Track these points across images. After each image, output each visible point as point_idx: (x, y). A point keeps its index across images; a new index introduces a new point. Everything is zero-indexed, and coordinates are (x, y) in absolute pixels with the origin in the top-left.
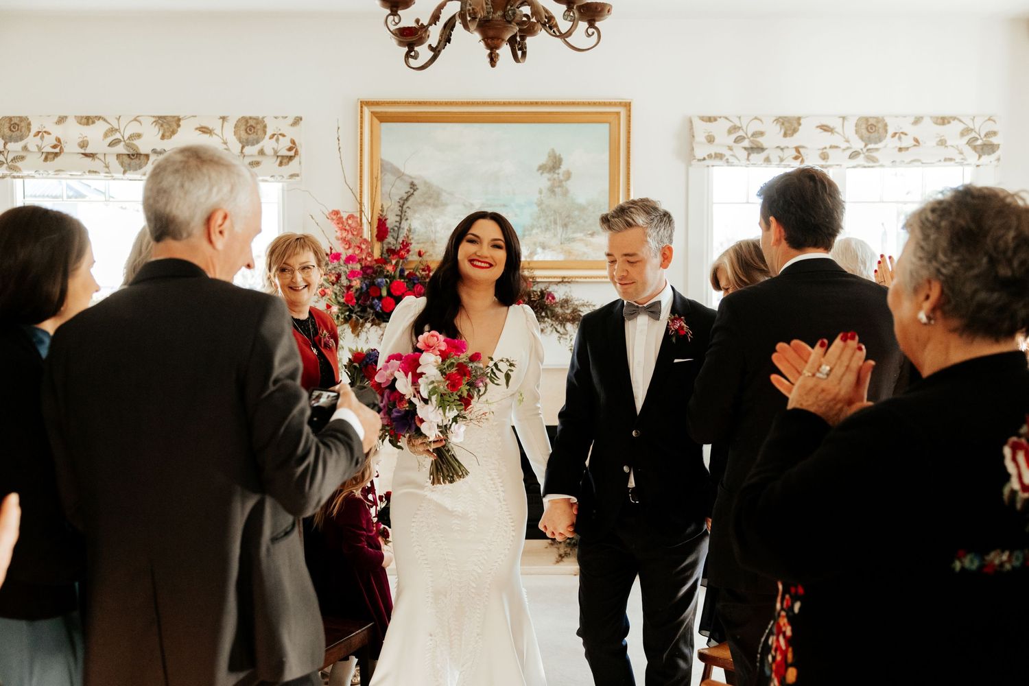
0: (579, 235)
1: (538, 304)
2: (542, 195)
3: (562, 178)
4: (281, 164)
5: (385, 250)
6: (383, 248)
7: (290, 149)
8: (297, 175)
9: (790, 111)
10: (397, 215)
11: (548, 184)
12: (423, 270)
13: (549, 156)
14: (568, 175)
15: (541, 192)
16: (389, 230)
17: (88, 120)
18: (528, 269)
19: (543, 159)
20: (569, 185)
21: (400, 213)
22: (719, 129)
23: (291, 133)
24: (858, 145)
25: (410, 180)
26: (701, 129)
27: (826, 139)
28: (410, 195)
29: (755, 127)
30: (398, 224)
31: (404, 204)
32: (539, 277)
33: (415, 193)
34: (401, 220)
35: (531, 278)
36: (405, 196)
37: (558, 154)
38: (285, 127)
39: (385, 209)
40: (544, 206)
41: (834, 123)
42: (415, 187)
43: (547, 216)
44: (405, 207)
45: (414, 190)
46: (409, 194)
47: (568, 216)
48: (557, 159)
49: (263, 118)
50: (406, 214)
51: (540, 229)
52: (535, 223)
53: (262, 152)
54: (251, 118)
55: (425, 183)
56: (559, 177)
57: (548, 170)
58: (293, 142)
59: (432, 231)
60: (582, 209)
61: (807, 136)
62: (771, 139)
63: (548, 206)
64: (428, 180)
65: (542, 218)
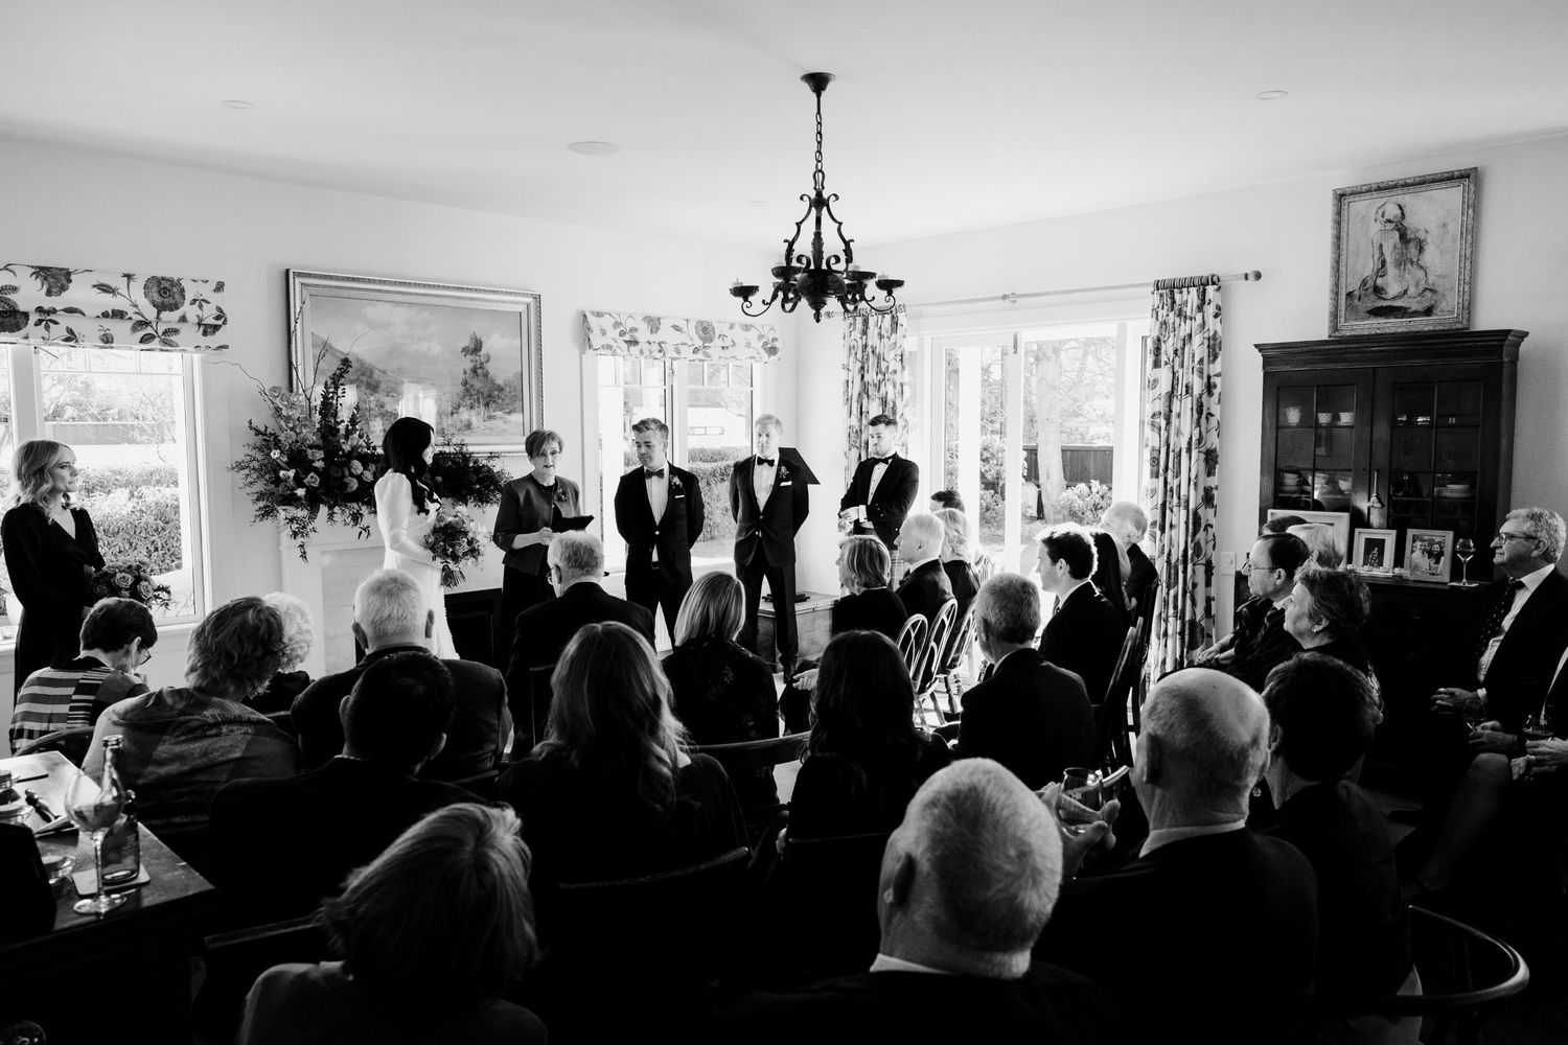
0: (499, 413)
2: (466, 376)
3: (482, 360)
4: (205, 333)
7: (218, 318)
8: (226, 347)
9: (653, 313)
11: (471, 365)
13: (471, 339)
14: (488, 358)
15: (465, 373)
19: (466, 342)
20: (491, 368)
22: (607, 322)
23: (216, 299)
24: (699, 343)
25: (343, 357)
26: (594, 322)
27: (679, 338)
29: (630, 324)
33: (349, 370)
36: (339, 373)
37: (478, 338)
38: (207, 292)
40: (468, 385)
41: (682, 324)
42: (349, 364)
43: (472, 395)
44: (339, 383)
45: (348, 367)
46: (343, 370)
47: (490, 396)
48: (478, 342)
49: (179, 280)
51: (466, 408)
52: (461, 402)
53: (183, 319)
54: (163, 279)
55: (358, 360)
56: (480, 360)
57: (470, 352)
58: (219, 309)
60: (500, 389)
61: (666, 334)
62: (643, 334)
63: (472, 386)
64: (360, 357)
65: (467, 397)
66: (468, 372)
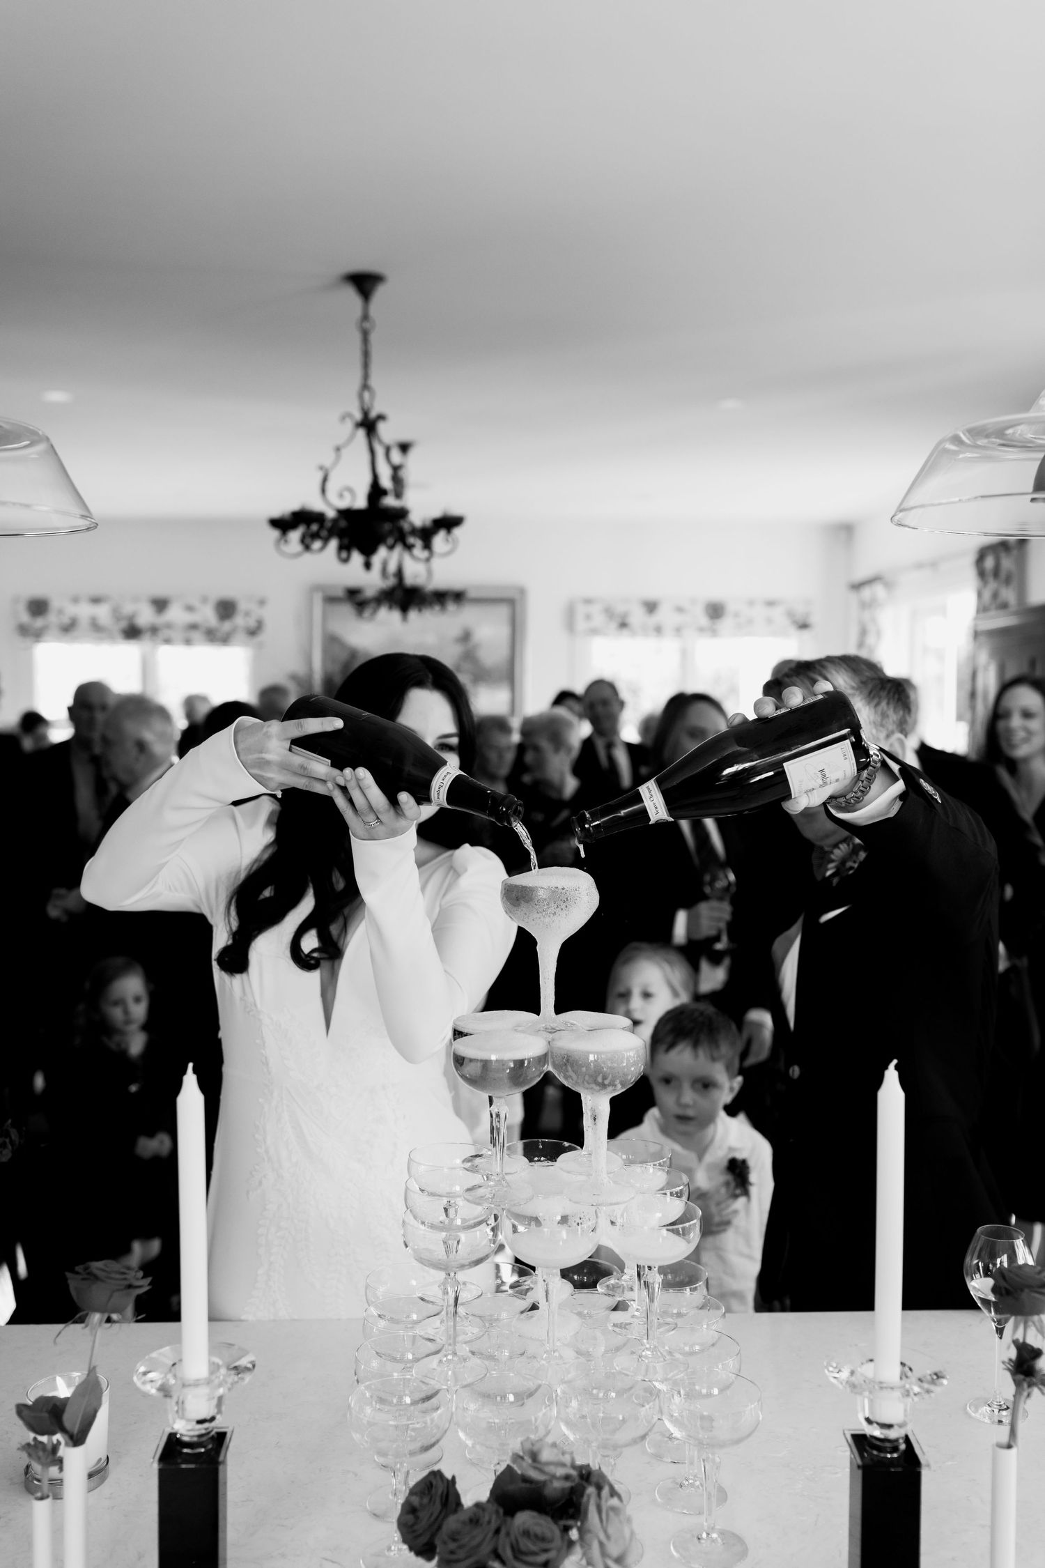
3: (473, 648)
4: (249, 636)
8: (262, 644)
9: (651, 595)
11: (462, 651)
13: (462, 632)
14: (478, 646)
17: (96, 600)
19: (457, 632)
20: (479, 653)
22: (596, 609)
23: (257, 612)
24: (704, 621)
26: (581, 610)
29: (624, 607)
37: (469, 629)
38: (253, 607)
41: (686, 605)
47: (478, 676)
48: (469, 633)
53: (236, 626)
54: (226, 600)
56: (470, 648)
57: (461, 641)
58: (259, 619)
60: (489, 672)
61: (665, 615)
62: (637, 616)
66: (459, 657)
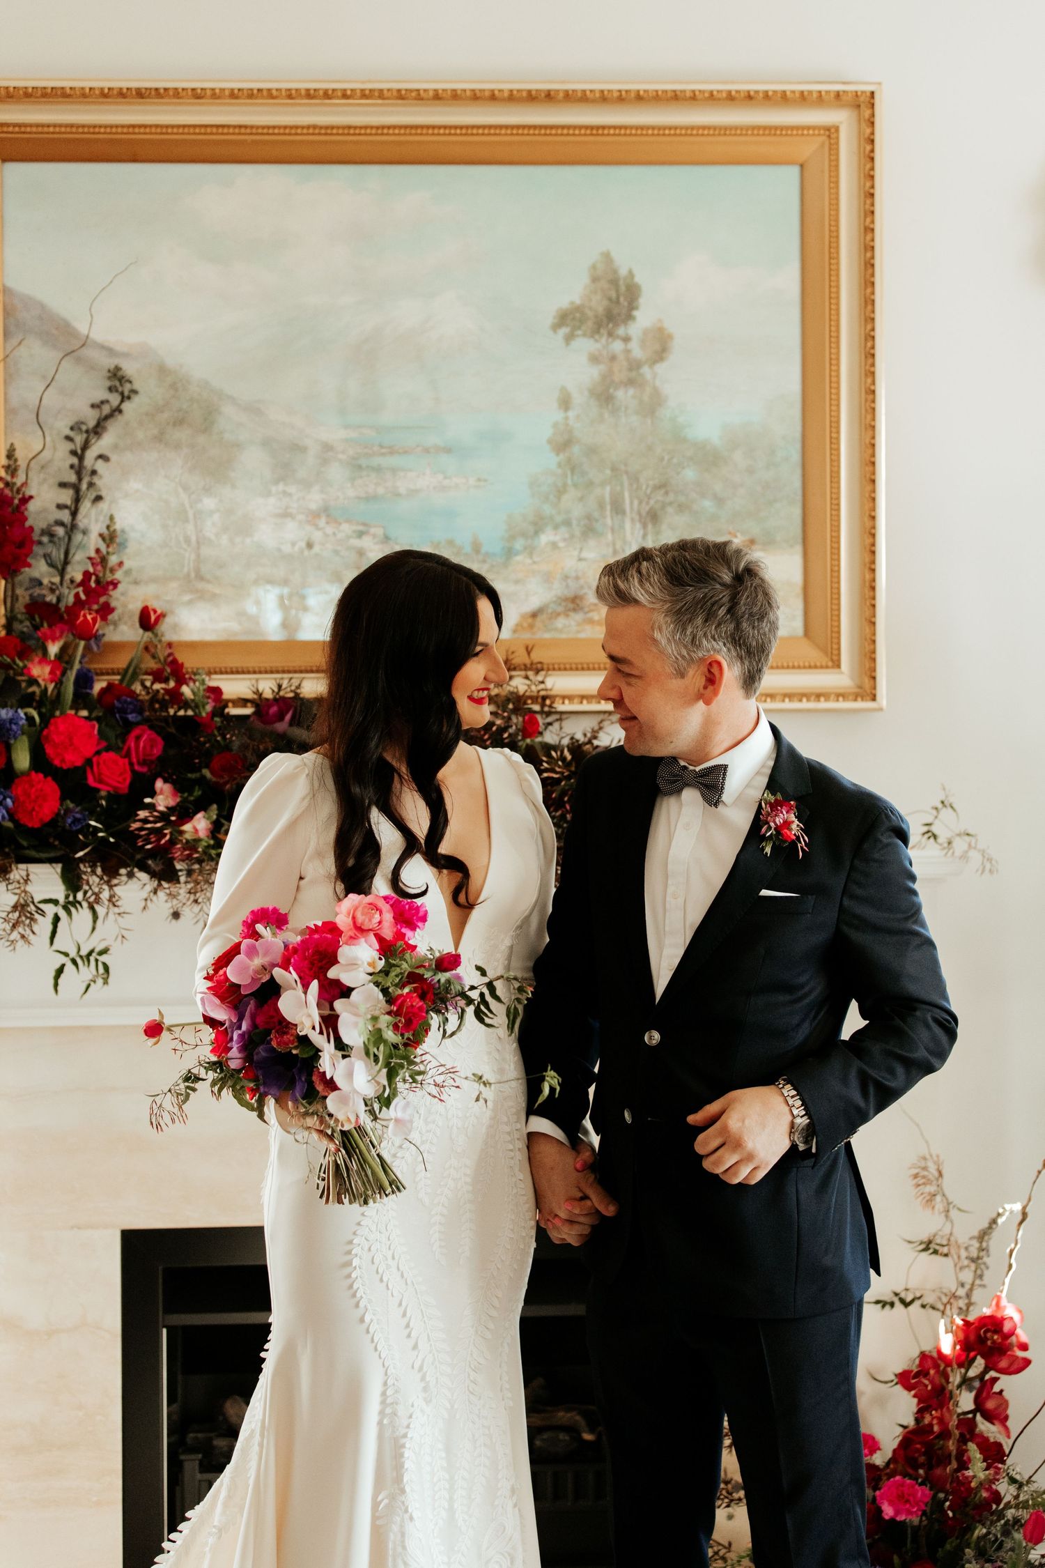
1: (564, 793)
2: (571, 414)
3: (637, 352)
5: (20, 607)
6: (15, 598)
10: (63, 485)
11: (593, 373)
12: (158, 676)
13: (595, 279)
14: (661, 344)
15: (565, 403)
16: (35, 537)
18: (526, 668)
21: (72, 478)
25: (110, 363)
28: (106, 417)
30: (65, 516)
31: (86, 446)
32: (564, 697)
33: (126, 406)
34: (77, 500)
35: (534, 699)
36: (91, 418)
37: (623, 272)
39: (22, 463)
40: (576, 449)
42: (127, 387)
43: (590, 484)
44: (90, 455)
45: (124, 398)
46: (106, 410)
47: (663, 486)
48: (623, 288)
50: (95, 479)
51: (563, 530)
52: (547, 510)
55: (163, 370)
56: (628, 351)
57: (590, 324)
59: (188, 540)
60: (709, 458)
63: (592, 451)
64: (170, 362)
65: (572, 494)
66: (578, 399)
